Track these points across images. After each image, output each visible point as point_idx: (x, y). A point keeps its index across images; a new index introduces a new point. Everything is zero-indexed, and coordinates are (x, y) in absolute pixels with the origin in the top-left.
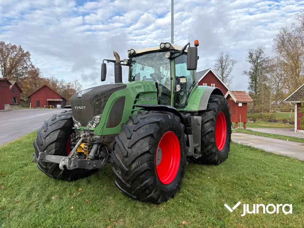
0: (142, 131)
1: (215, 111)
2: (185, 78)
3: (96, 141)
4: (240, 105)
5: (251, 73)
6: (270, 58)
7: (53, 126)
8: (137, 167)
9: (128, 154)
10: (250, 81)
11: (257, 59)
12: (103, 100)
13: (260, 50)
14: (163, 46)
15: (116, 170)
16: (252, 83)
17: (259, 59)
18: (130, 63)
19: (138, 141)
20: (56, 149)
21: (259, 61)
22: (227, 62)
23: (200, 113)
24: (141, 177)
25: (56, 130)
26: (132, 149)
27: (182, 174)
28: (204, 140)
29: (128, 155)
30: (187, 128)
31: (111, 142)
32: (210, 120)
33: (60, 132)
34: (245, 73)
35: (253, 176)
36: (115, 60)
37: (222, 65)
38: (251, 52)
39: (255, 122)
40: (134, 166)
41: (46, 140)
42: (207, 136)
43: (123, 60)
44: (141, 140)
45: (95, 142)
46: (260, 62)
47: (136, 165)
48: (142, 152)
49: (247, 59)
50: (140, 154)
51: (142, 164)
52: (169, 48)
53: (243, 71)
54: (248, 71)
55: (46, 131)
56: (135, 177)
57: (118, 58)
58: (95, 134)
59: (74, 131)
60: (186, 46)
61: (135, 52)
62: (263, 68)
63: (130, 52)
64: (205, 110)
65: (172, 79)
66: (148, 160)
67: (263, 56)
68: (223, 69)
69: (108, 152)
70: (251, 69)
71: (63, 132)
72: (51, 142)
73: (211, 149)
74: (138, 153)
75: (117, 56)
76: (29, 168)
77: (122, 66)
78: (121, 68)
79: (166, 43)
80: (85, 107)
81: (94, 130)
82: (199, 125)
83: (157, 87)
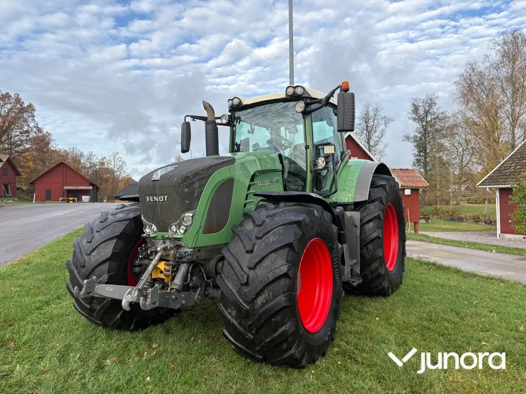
0: (271, 238)
1: (382, 202)
2: (333, 146)
3: (185, 257)
4: (408, 192)
5: (417, 139)
6: (446, 113)
7: (103, 232)
8: (267, 302)
9: (250, 279)
10: (416, 151)
11: (427, 116)
12: (197, 185)
13: (431, 100)
14: (291, 91)
15: (227, 309)
16: (420, 155)
17: (429, 116)
18: (232, 122)
19: (267, 255)
20: (110, 274)
21: (429, 119)
22: (375, 121)
23: (357, 206)
24: (273, 320)
25: (109, 239)
26: (257, 271)
27: (335, 314)
28: (364, 254)
29: (250, 282)
30: (341, 232)
31: (212, 259)
32: (375, 218)
33: (116, 242)
34: (408, 138)
35: (454, 314)
36: (207, 116)
37: (367, 126)
38: (416, 103)
39: (428, 222)
40: (260, 300)
41: (91, 257)
42: (370, 246)
43: (220, 116)
44: (273, 254)
45: (184, 260)
46: (431, 120)
47: (265, 298)
48: (275, 276)
49: (410, 116)
50: (271, 279)
51: (275, 297)
52: (302, 94)
53: (404, 134)
54: (412, 135)
55: (90, 242)
56: (262, 321)
57: (212, 113)
58: (183, 245)
59: (144, 241)
60: (334, 92)
61: (240, 102)
62: (436, 130)
63: (232, 103)
64: (366, 201)
65: (308, 148)
66: (285, 290)
67: (435, 110)
68: (369, 133)
69: (205, 277)
70: (416, 132)
71: (121, 243)
72: (101, 260)
73: (377, 269)
74: (268, 278)
75: (210, 110)
76: (53, 309)
77: (218, 126)
78: (216, 130)
79: (297, 86)
80: (166, 197)
81: (182, 238)
82: (356, 226)
83: (282, 162)
